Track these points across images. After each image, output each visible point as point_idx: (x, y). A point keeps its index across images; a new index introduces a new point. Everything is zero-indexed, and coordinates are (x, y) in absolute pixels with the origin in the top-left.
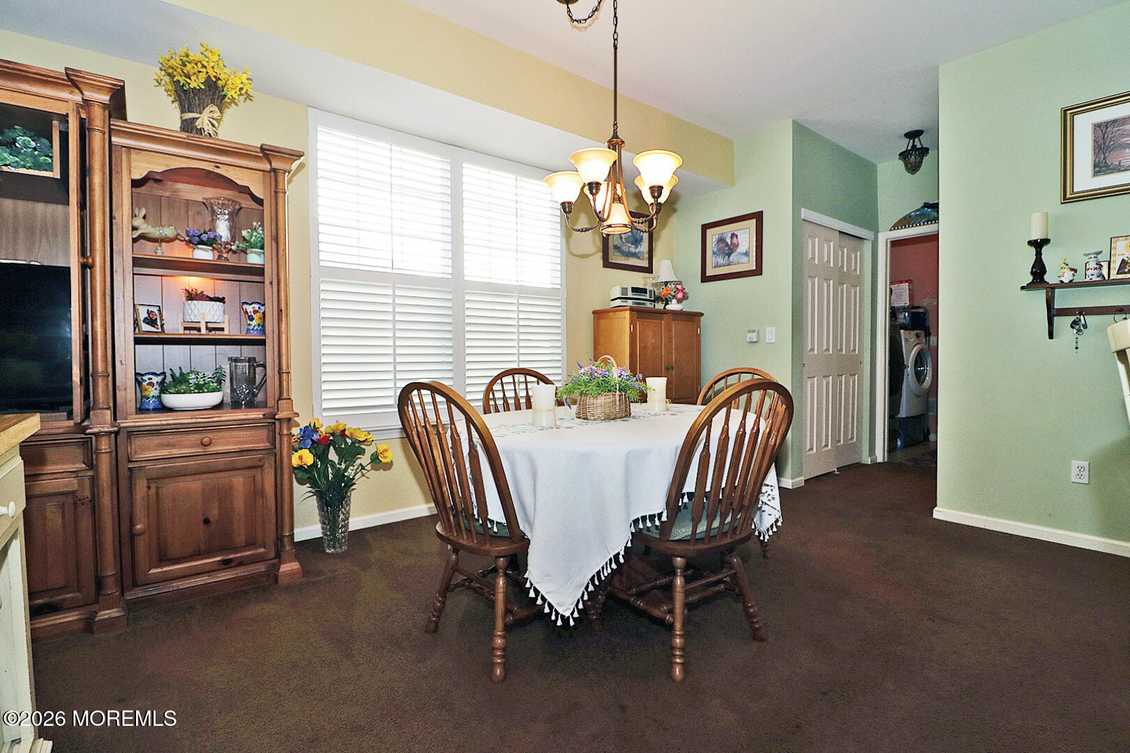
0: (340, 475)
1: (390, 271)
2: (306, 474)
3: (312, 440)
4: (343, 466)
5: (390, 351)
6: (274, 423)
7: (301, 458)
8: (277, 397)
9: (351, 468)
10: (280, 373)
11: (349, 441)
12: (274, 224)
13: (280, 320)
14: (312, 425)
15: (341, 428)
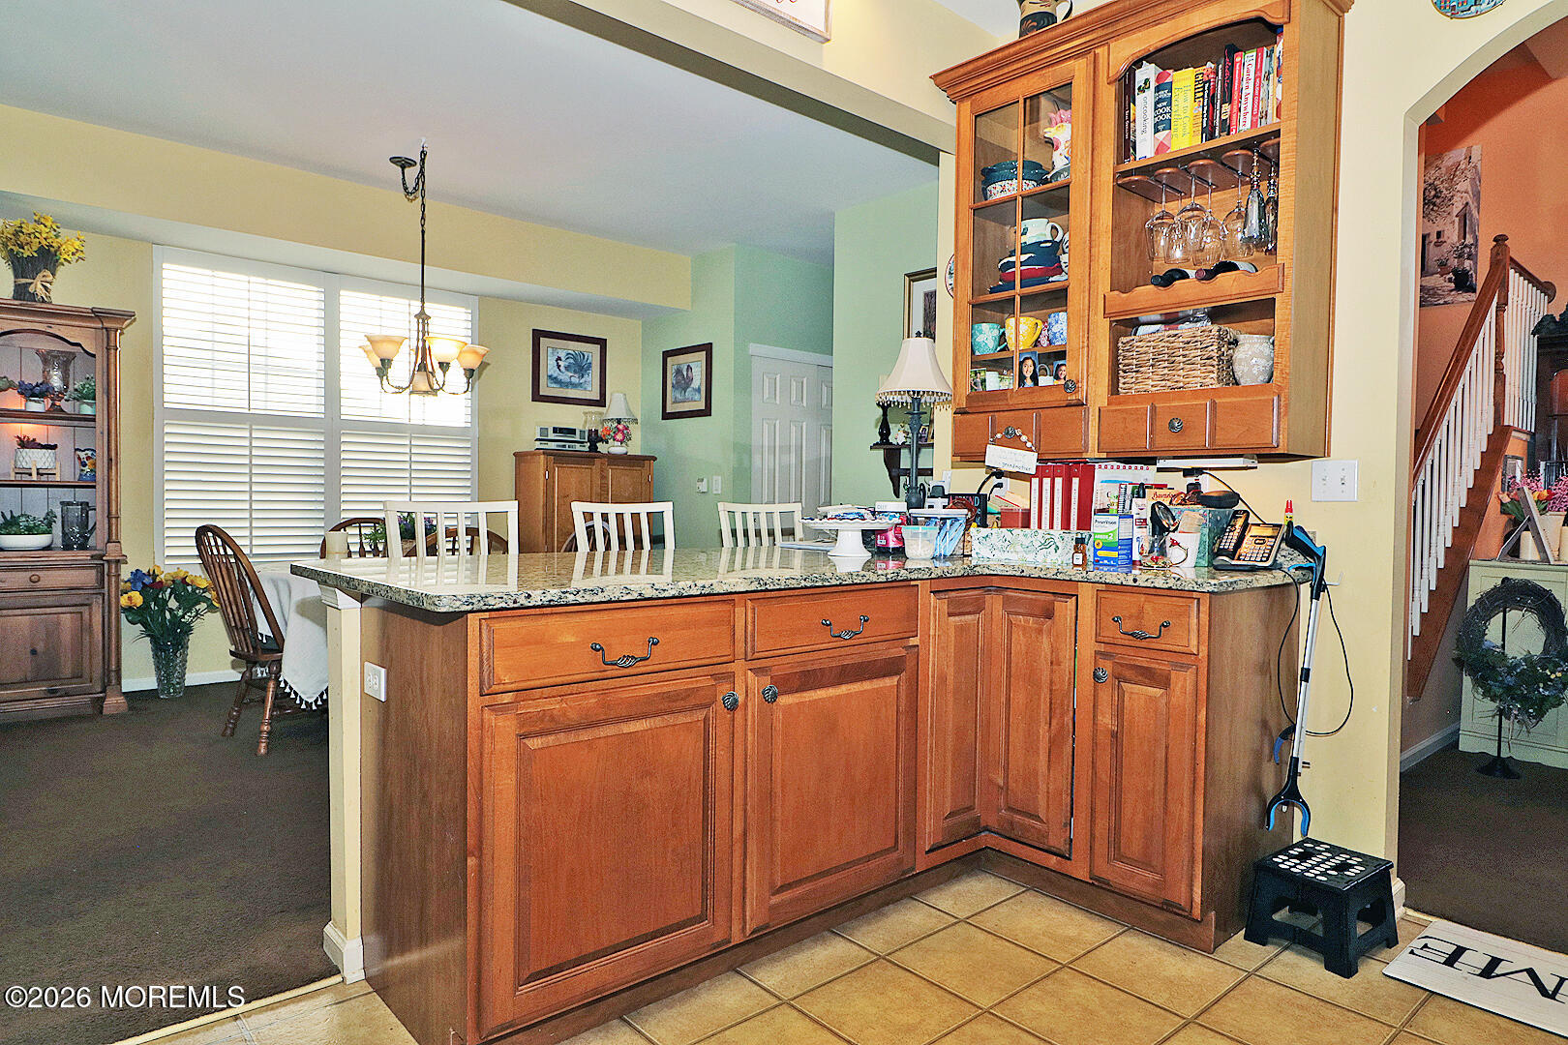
0: (176, 621)
1: (247, 411)
2: (136, 615)
3: (143, 583)
4: (180, 613)
5: (246, 497)
6: (103, 565)
7: (130, 598)
8: (106, 540)
9: (189, 614)
10: (109, 517)
11: (189, 588)
12: (105, 377)
13: (109, 468)
14: (151, 572)
15: (182, 575)
